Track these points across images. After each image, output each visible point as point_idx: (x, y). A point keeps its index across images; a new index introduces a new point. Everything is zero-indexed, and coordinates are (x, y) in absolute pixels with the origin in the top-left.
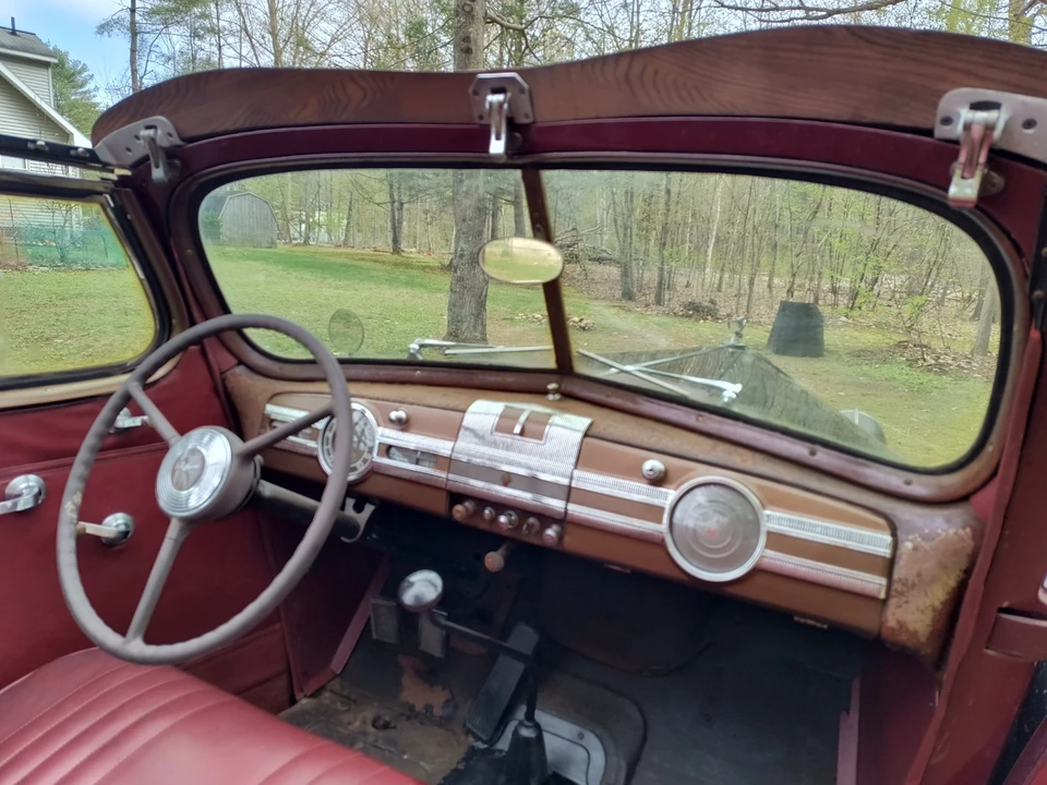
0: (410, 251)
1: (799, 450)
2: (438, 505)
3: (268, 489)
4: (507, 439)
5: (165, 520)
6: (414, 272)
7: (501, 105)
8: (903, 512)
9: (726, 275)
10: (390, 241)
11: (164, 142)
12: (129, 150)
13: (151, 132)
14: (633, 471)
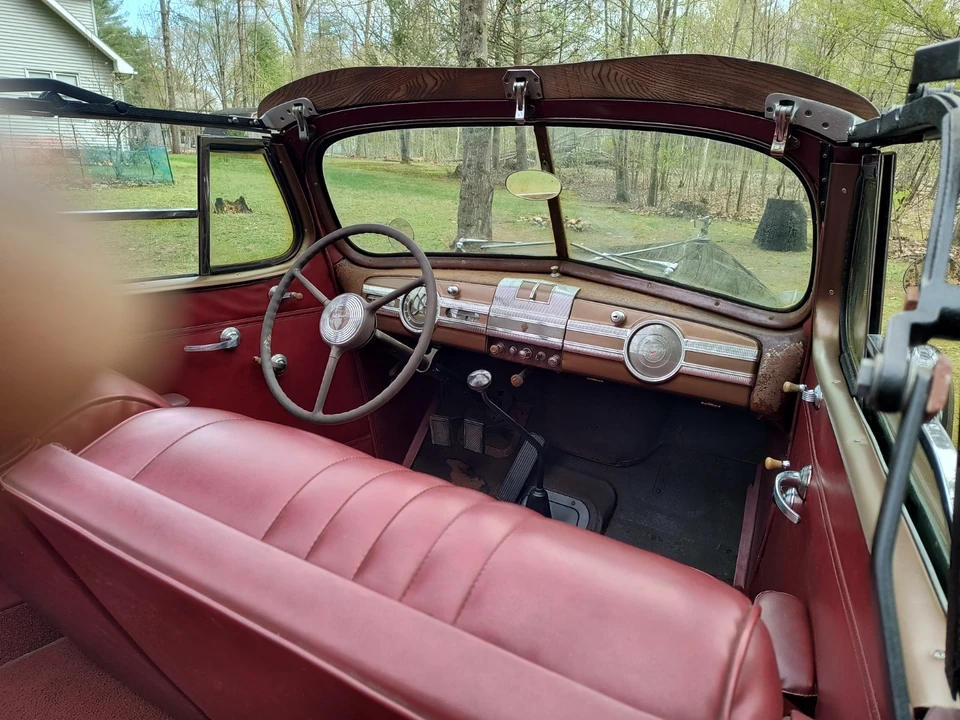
0: (417, 161)
1: (709, 302)
2: (480, 345)
3: (379, 333)
4: (525, 302)
5: (327, 347)
6: (422, 180)
7: (522, 88)
8: (765, 336)
9: (720, 174)
10: (399, 152)
11: (306, 114)
12: (282, 119)
13: (300, 108)
14: (604, 318)
